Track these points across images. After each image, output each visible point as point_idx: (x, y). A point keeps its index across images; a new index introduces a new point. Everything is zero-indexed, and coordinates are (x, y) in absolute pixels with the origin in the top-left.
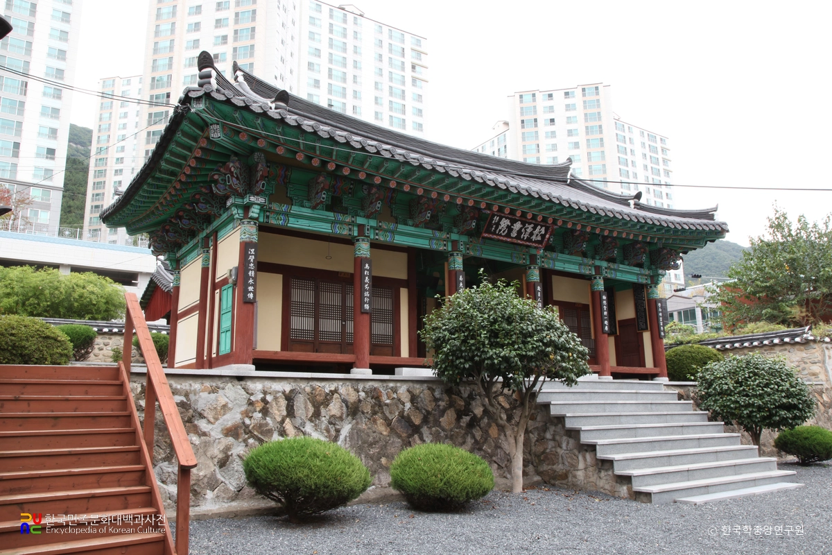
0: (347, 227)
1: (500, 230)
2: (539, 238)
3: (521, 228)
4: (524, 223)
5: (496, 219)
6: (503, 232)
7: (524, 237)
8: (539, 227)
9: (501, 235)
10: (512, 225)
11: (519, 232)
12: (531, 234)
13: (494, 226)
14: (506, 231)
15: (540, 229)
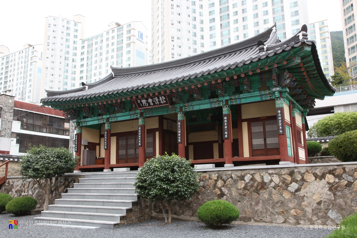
0: (102, 120)
1: (145, 105)
2: (165, 102)
3: (153, 101)
4: (152, 98)
5: (139, 101)
6: (146, 104)
7: (157, 104)
8: (160, 97)
9: (146, 106)
10: (147, 101)
11: (153, 102)
12: (159, 101)
13: (141, 104)
14: (147, 104)
15: (162, 98)
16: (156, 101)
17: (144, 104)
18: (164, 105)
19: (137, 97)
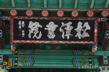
1: (32, 35)
3: (57, 29)
5: (22, 24)
7: (66, 37)
8: (80, 24)
9: (35, 39)
10: (44, 26)
11: (57, 32)
12: (74, 32)
13: (23, 31)
14: (41, 35)
15: (82, 26)
16: (65, 31)
17: (31, 32)
18: (82, 42)
19: (21, 13)
